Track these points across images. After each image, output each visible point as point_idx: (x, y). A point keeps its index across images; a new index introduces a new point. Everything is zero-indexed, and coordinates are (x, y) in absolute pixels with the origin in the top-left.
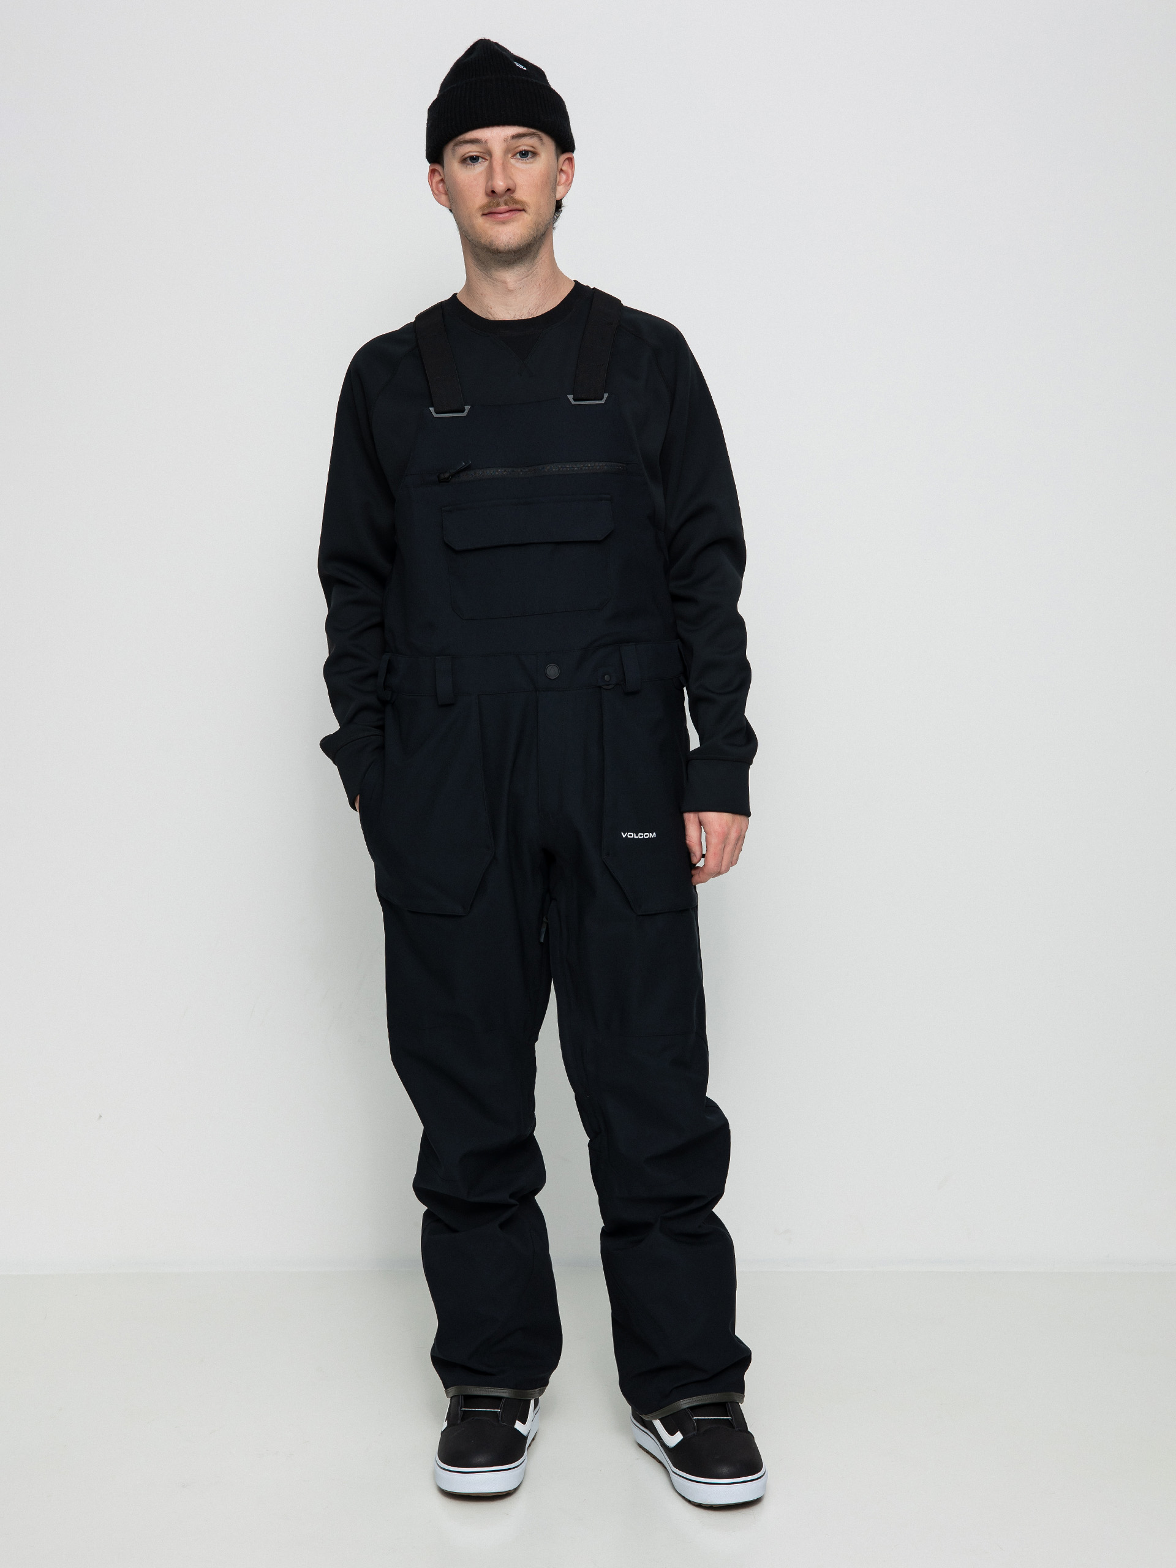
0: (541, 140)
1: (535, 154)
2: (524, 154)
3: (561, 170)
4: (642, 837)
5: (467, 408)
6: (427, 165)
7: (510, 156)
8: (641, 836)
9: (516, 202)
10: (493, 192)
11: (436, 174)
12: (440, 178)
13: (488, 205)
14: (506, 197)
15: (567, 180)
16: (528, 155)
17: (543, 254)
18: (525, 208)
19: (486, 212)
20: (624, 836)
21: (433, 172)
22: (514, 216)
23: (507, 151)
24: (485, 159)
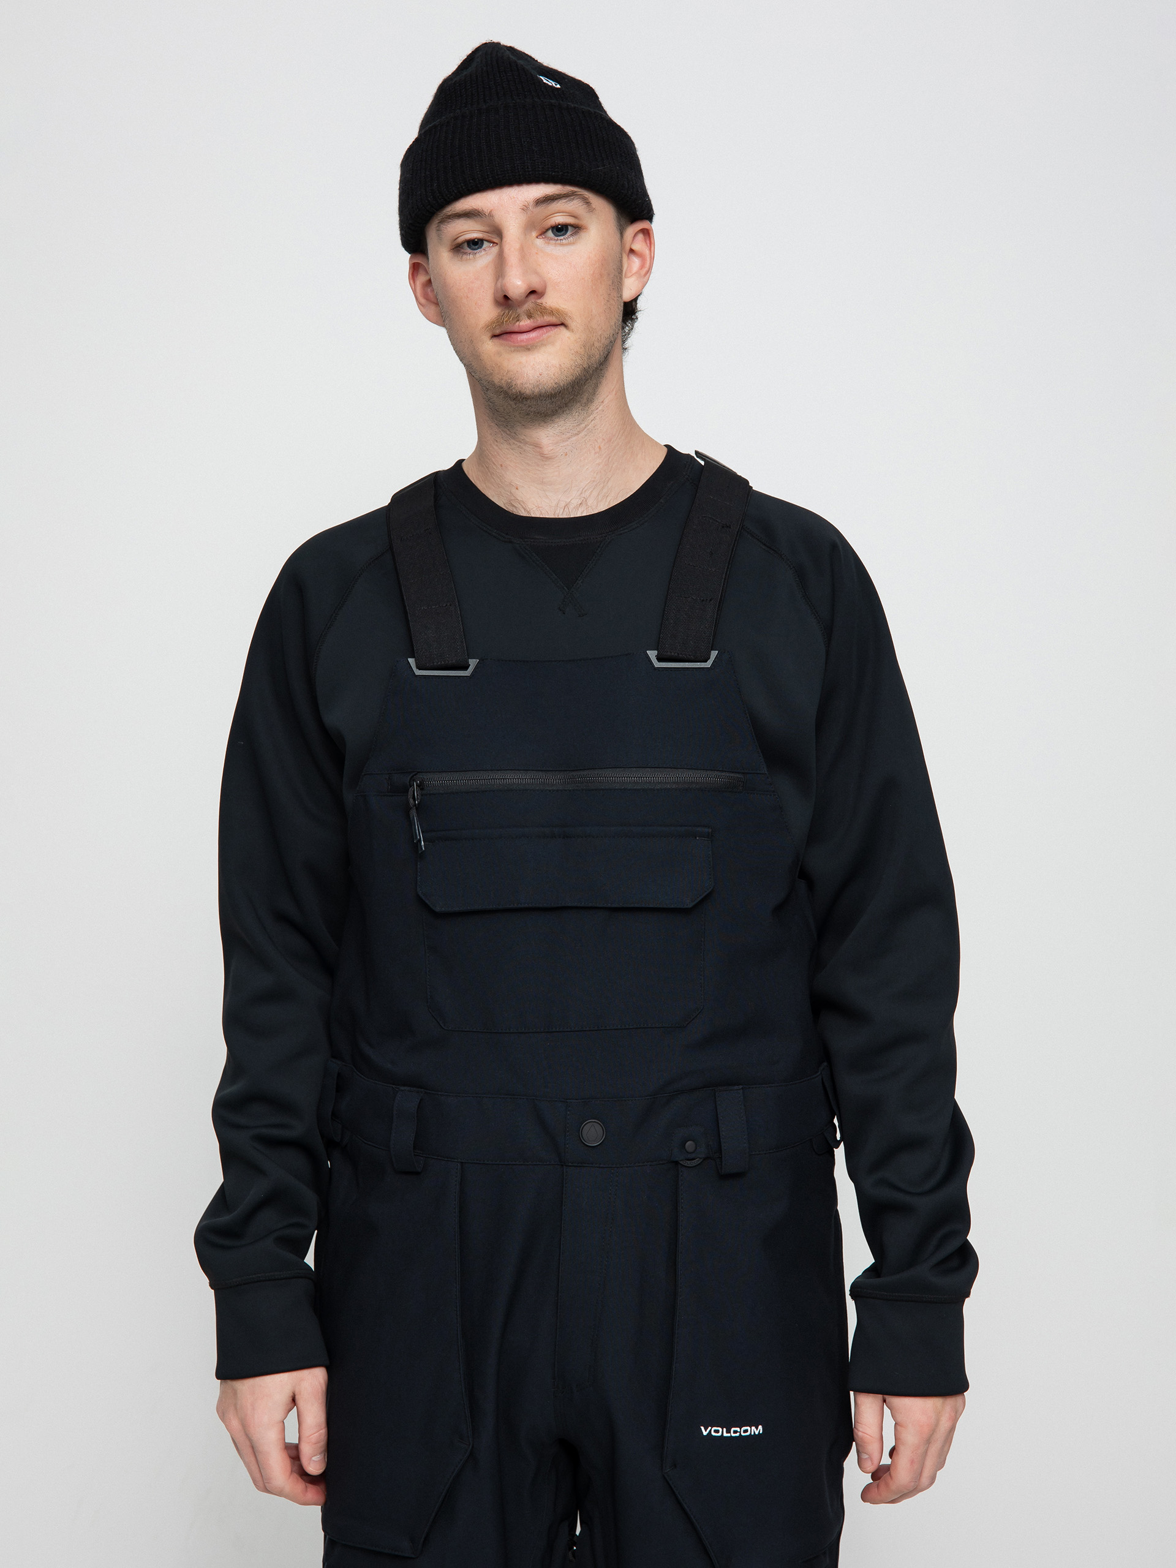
0: (587, 203)
1: (577, 228)
2: (560, 230)
3: (632, 251)
4: (738, 1434)
5: (473, 663)
6: (404, 258)
7: (534, 234)
8: (735, 1432)
9: (543, 310)
10: (506, 297)
11: (421, 271)
12: (427, 278)
13: (499, 321)
14: (529, 305)
15: (642, 266)
16: (567, 231)
17: (605, 395)
18: (566, 322)
19: (498, 332)
20: (705, 1433)
21: (415, 269)
22: (545, 336)
23: (530, 226)
24: (494, 243)
